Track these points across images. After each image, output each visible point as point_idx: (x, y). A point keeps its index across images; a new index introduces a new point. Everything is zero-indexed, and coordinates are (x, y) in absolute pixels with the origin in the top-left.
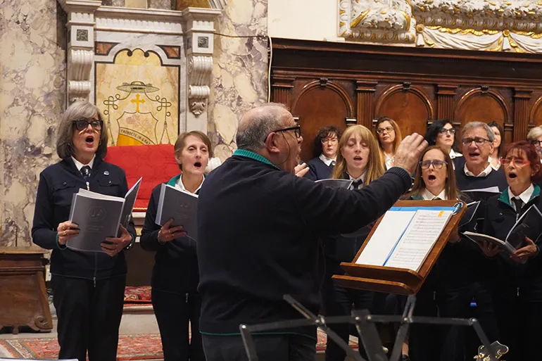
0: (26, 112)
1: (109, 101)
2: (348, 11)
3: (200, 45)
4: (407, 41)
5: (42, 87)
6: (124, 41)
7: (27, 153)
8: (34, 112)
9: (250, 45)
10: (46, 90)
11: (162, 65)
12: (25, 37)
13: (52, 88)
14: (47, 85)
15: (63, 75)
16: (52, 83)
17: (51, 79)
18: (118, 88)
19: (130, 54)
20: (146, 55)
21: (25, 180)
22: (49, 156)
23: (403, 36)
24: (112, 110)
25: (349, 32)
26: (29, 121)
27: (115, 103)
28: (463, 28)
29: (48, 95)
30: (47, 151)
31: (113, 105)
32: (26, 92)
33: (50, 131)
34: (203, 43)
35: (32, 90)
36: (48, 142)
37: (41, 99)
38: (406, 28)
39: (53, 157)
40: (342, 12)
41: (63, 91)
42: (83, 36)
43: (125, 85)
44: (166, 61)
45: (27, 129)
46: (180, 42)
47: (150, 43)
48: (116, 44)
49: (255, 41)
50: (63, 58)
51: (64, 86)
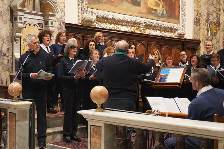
0: (1, 42)
1: (24, 40)
2: (80, 16)
3: (51, 24)
4: (94, 25)
5: (6, 34)
6: (28, 21)
7: (2, 55)
8: (4, 42)
9: (60, 24)
10: (7, 35)
11: (38, 29)
12: (1, 18)
13: (9, 35)
14: (7, 34)
15: (12, 31)
16: (9, 33)
17: (8, 32)
18: (27, 36)
19: (30, 25)
20: (34, 26)
21: (1, 64)
22: (8, 56)
23: (93, 24)
24: (25, 42)
25: (81, 22)
26: (2, 45)
27: (26, 40)
28: (106, 23)
29: (8, 37)
30: (7, 55)
31: (25, 41)
32: (2, 36)
33: (8, 48)
34: (52, 23)
35: (3, 35)
36: (8, 52)
37: (6, 38)
38: (94, 22)
39: (9, 57)
40: (79, 16)
41: (12, 36)
42: (21, 19)
43: (29, 35)
44: (39, 28)
45: (2, 48)
46: (43, 22)
47: (35, 22)
48: (26, 22)
49: (62, 23)
50: (12, 25)
51: (12, 35)
